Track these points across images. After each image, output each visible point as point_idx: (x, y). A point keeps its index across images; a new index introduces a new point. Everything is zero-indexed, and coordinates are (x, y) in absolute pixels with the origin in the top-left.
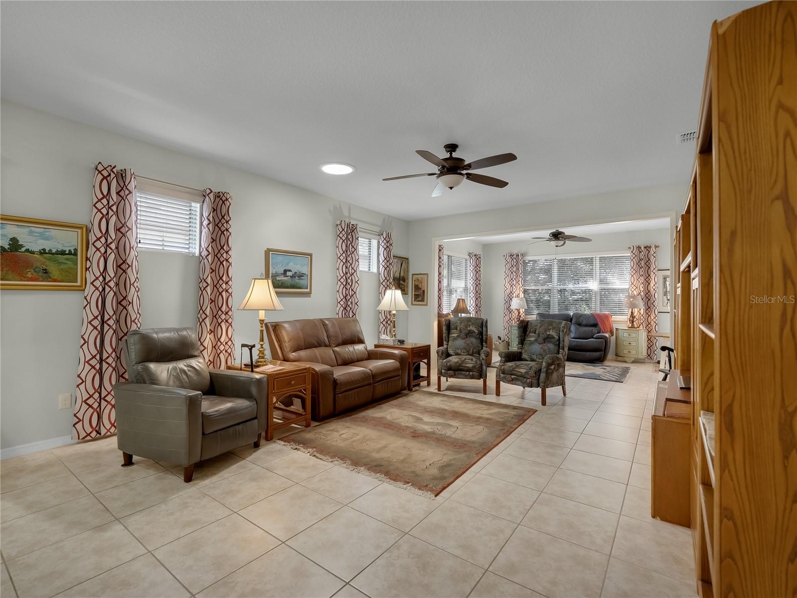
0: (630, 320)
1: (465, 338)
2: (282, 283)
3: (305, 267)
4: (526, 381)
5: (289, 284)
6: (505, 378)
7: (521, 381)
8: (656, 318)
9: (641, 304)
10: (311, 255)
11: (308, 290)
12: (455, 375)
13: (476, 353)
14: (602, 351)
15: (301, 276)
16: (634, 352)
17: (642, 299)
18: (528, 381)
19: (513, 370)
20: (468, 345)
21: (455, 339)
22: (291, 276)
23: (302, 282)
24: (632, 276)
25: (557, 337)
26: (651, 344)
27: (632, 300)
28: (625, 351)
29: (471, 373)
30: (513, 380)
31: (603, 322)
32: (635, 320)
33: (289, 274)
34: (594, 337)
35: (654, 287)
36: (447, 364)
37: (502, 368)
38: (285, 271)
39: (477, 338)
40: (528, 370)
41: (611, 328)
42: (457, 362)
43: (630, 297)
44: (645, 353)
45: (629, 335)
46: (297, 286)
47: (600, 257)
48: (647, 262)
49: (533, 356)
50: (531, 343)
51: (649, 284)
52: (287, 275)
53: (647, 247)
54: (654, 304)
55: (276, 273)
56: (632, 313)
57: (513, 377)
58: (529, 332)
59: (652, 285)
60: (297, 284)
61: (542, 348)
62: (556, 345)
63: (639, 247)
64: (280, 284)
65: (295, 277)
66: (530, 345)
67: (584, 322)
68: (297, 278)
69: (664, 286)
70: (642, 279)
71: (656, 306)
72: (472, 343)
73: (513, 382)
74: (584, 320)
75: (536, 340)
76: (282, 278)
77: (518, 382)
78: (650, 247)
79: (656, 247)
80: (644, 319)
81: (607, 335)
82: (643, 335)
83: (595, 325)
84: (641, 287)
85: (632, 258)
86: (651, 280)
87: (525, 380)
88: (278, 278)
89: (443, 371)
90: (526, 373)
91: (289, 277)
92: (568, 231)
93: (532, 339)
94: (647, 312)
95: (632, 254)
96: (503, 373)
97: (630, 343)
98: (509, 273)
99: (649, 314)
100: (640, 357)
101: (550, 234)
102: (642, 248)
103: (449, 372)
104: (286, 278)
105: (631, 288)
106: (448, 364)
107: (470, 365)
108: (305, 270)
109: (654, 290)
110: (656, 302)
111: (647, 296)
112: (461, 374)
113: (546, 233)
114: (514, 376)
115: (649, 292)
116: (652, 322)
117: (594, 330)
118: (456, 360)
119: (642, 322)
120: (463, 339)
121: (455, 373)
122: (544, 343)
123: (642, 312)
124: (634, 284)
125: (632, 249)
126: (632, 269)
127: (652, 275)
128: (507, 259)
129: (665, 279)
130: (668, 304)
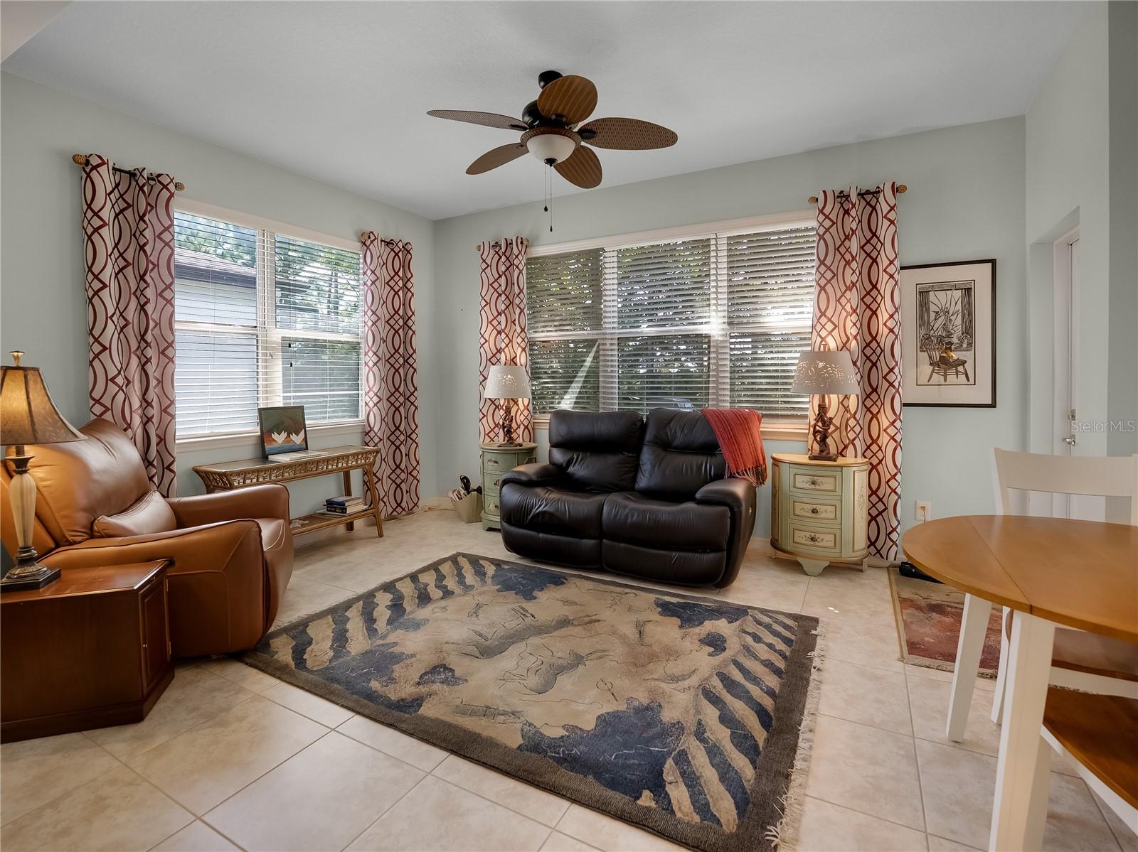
0: (815, 432)
8: (898, 424)
14: (719, 549)
16: (827, 540)
17: (855, 364)
24: (823, 288)
26: (880, 507)
27: (821, 365)
28: (801, 537)
31: (733, 441)
32: (832, 428)
34: (698, 495)
35: (891, 324)
41: (757, 460)
43: (815, 356)
44: (861, 542)
45: (814, 483)
47: (729, 238)
48: (868, 242)
51: (874, 313)
53: (868, 192)
54: (891, 377)
56: (823, 409)
59: (883, 315)
63: (843, 197)
67: (679, 440)
69: (922, 317)
70: (852, 298)
71: (896, 384)
74: (679, 432)
78: (876, 193)
79: (897, 190)
80: (857, 429)
81: (739, 489)
82: (857, 482)
83: (710, 449)
84: (849, 324)
85: (822, 231)
86: (879, 298)
94: (868, 403)
95: (821, 217)
97: (814, 511)
98: (490, 295)
99: (875, 410)
100: (849, 555)
102: (854, 197)
105: (819, 327)
109: (891, 330)
110: (896, 370)
111: (868, 351)
115: (874, 338)
116: (884, 439)
117: (708, 464)
119: (851, 435)
123: (853, 403)
124: (829, 314)
125: (821, 204)
126: (823, 269)
127: (885, 285)
128: (484, 257)
129: (923, 295)
130: (937, 378)
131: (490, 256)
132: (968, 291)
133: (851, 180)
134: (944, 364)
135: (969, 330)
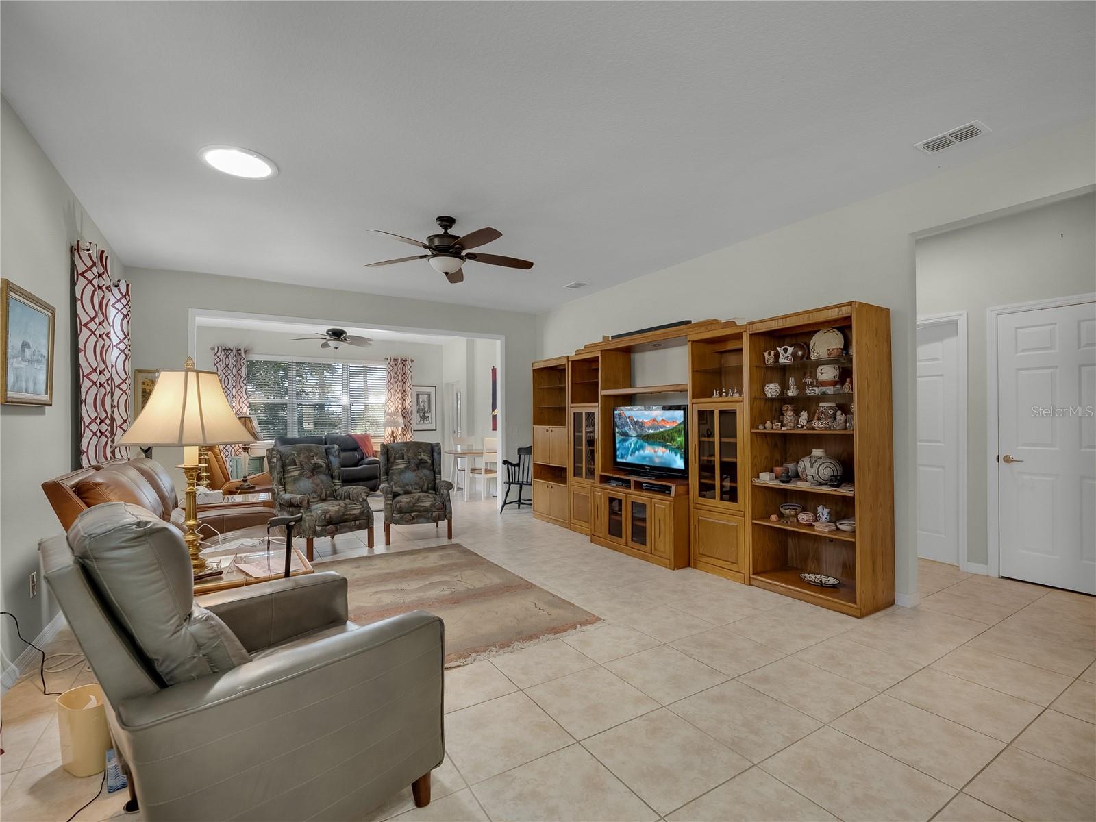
1: (311, 477)
4: (432, 515)
6: (402, 518)
7: (425, 518)
9: (400, 420)
10: (53, 311)
12: (337, 530)
13: (329, 497)
17: (400, 417)
18: (434, 514)
19: (414, 505)
20: (318, 485)
21: (296, 479)
24: (389, 390)
25: (430, 461)
29: (357, 522)
30: (413, 518)
31: (365, 445)
35: (409, 404)
36: (325, 516)
37: (398, 506)
39: (327, 475)
40: (434, 502)
41: (373, 452)
42: (339, 510)
43: (387, 414)
48: (403, 376)
49: (407, 488)
50: (401, 472)
51: (405, 400)
53: (403, 359)
54: (410, 421)
56: (393, 432)
57: (413, 514)
58: (395, 458)
59: (407, 401)
61: (416, 476)
62: (430, 470)
63: (396, 360)
66: (400, 475)
70: (400, 395)
71: (412, 424)
72: (322, 482)
73: (414, 521)
75: (407, 468)
77: (420, 520)
78: (405, 361)
79: (412, 361)
83: (356, 449)
84: (397, 403)
85: (389, 370)
86: (406, 395)
87: (430, 514)
89: (318, 528)
90: (432, 506)
92: (350, 331)
93: (402, 466)
95: (389, 366)
96: (400, 512)
99: (405, 433)
101: (329, 330)
102: (399, 361)
103: (328, 527)
105: (388, 404)
106: (328, 516)
107: (357, 512)
109: (410, 406)
110: (412, 419)
111: (404, 413)
112: (345, 526)
113: (323, 329)
114: (415, 513)
115: (405, 408)
118: (336, 508)
120: (308, 478)
121: (336, 528)
122: (418, 469)
123: (400, 429)
124: (391, 399)
125: (389, 361)
126: (390, 384)
127: (408, 391)
128: (218, 354)
129: (418, 395)
130: (422, 422)
131: (221, 355)
132: (429, 395)
133: (400, 355)
134: (424, 418)
135: (430, 407)
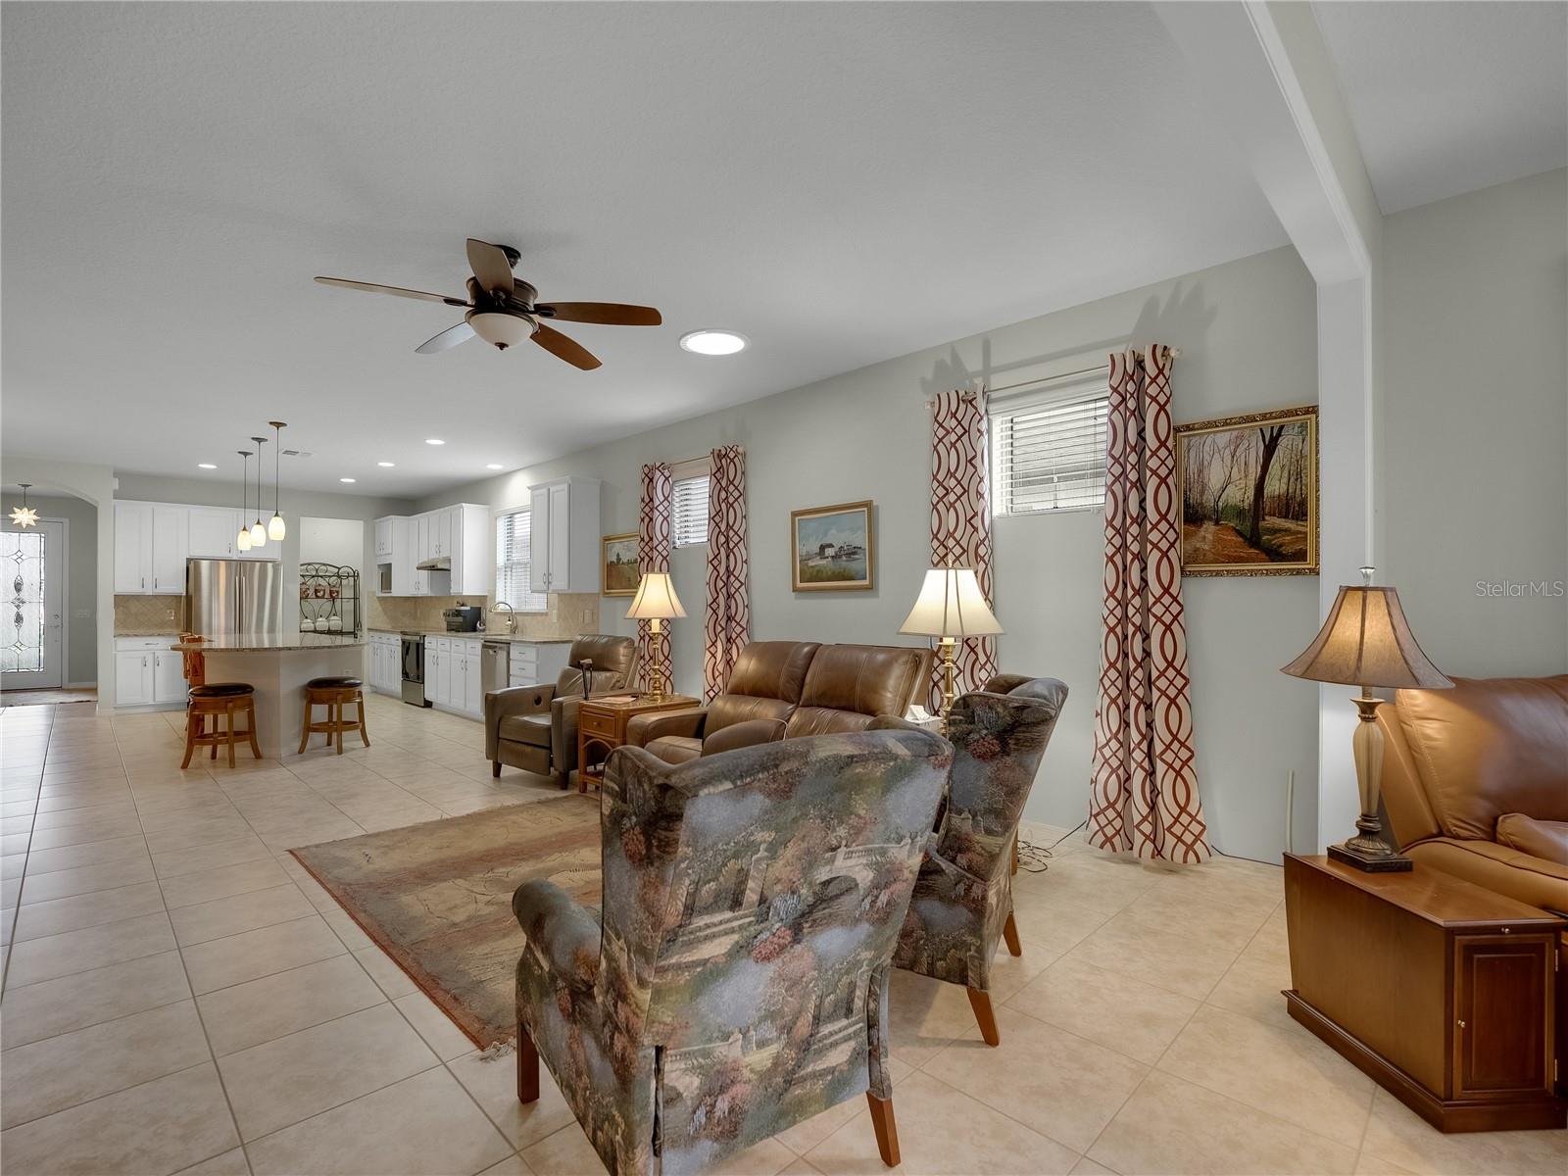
2: (818, 571)
3: (860, 532)
5: (829, 573)
10: (868, 504)
11: (866, 582)
15: (852, 552)
22: (833, 557)
23: (854, 566)
33: (830, 552)
38: (823, 548)
46: (846, 574)
52: (826, 554)
55: (808, 553)
60: (845, 569)
64: (815, 573)
65: (840, 557)
68: (844, 558)
76: (817, 562)
88: (811, 563)
91: (830, 559)
104: (824, 562)
108: (860, 539)
